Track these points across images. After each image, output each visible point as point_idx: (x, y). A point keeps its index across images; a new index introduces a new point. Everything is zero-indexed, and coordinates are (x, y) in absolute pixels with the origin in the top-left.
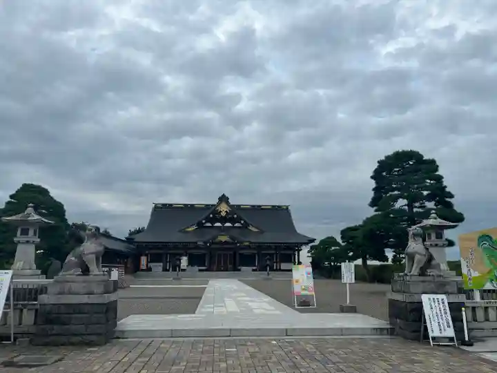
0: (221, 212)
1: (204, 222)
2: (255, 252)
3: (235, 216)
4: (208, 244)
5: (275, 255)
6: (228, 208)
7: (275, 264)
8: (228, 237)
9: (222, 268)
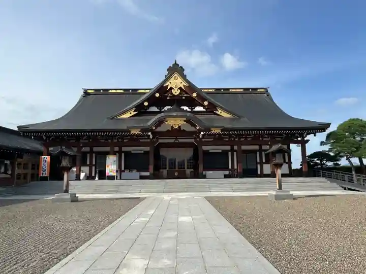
0: (171, 88)
1: (146, 104)
2: (228, 148)
3: (195, 95)
4: (150, 134)
5: (258, 153)
6: (184, 83)
7: (259, 166)
8: (185, 121)
9: (176, 174)
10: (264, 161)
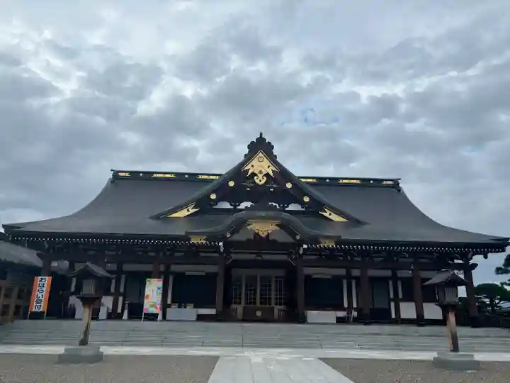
0: (254, 174)
1: (213, 196)
2: (342, 272)
3: (289, 186)
4: (221, 244)
5: (391, 283)
6: (272, 167)
7: (393, 304)
8: (277, 225)
9: (259, 313)
10: (401, 296)
